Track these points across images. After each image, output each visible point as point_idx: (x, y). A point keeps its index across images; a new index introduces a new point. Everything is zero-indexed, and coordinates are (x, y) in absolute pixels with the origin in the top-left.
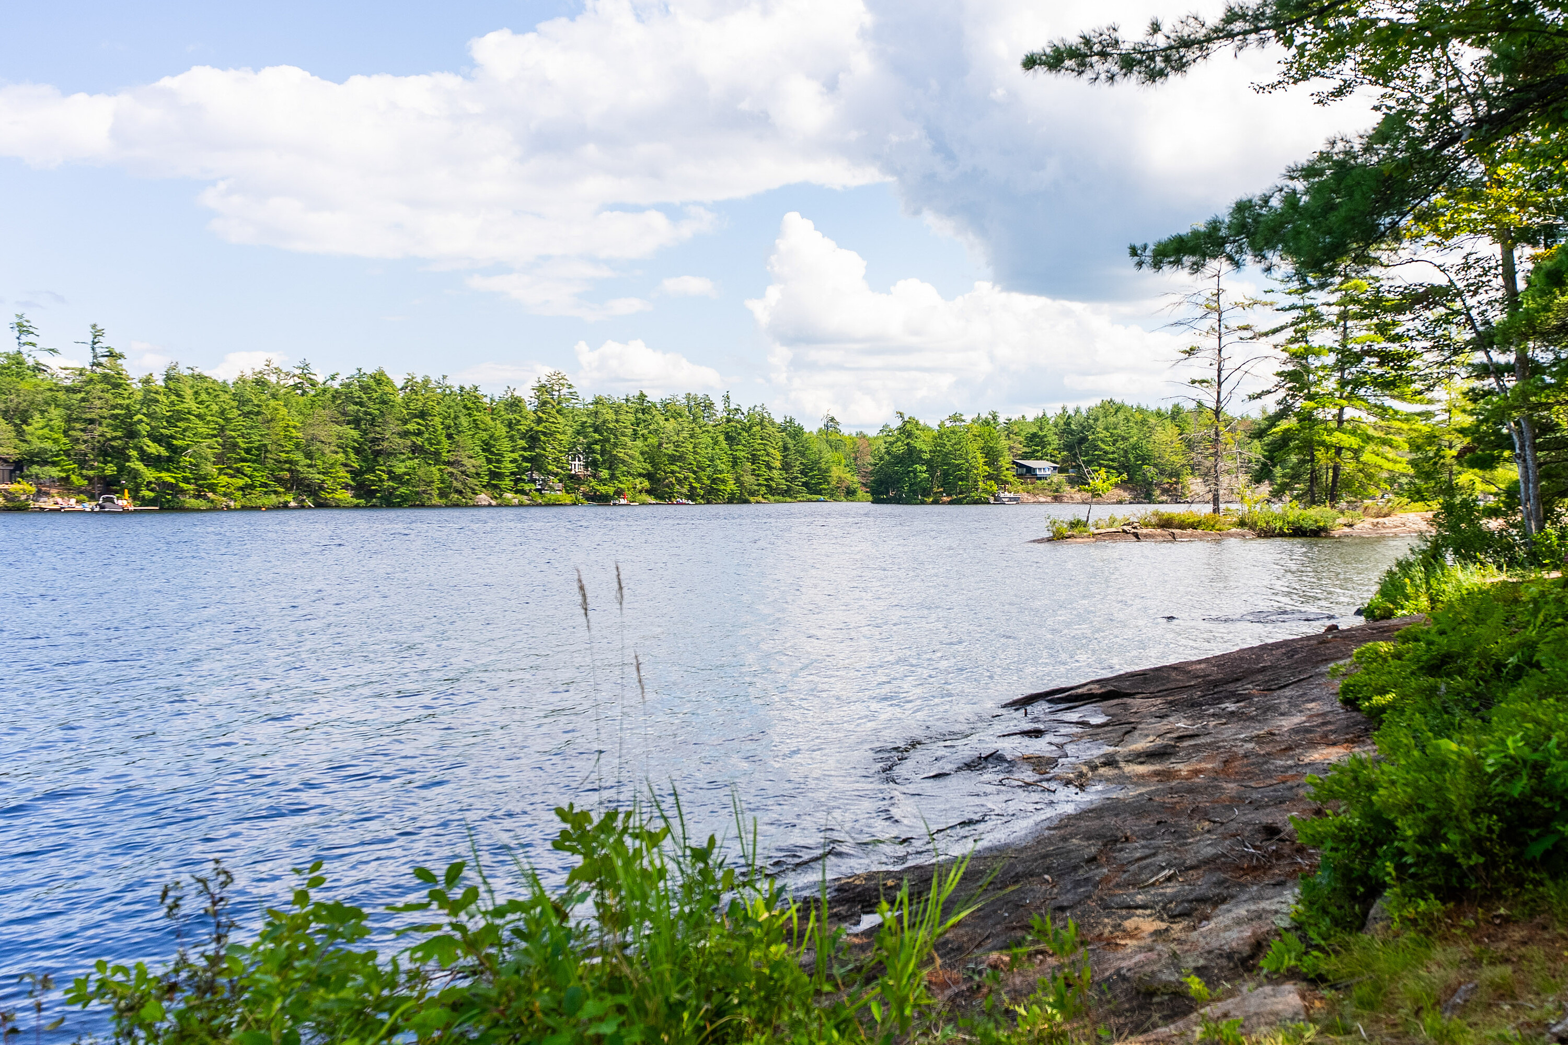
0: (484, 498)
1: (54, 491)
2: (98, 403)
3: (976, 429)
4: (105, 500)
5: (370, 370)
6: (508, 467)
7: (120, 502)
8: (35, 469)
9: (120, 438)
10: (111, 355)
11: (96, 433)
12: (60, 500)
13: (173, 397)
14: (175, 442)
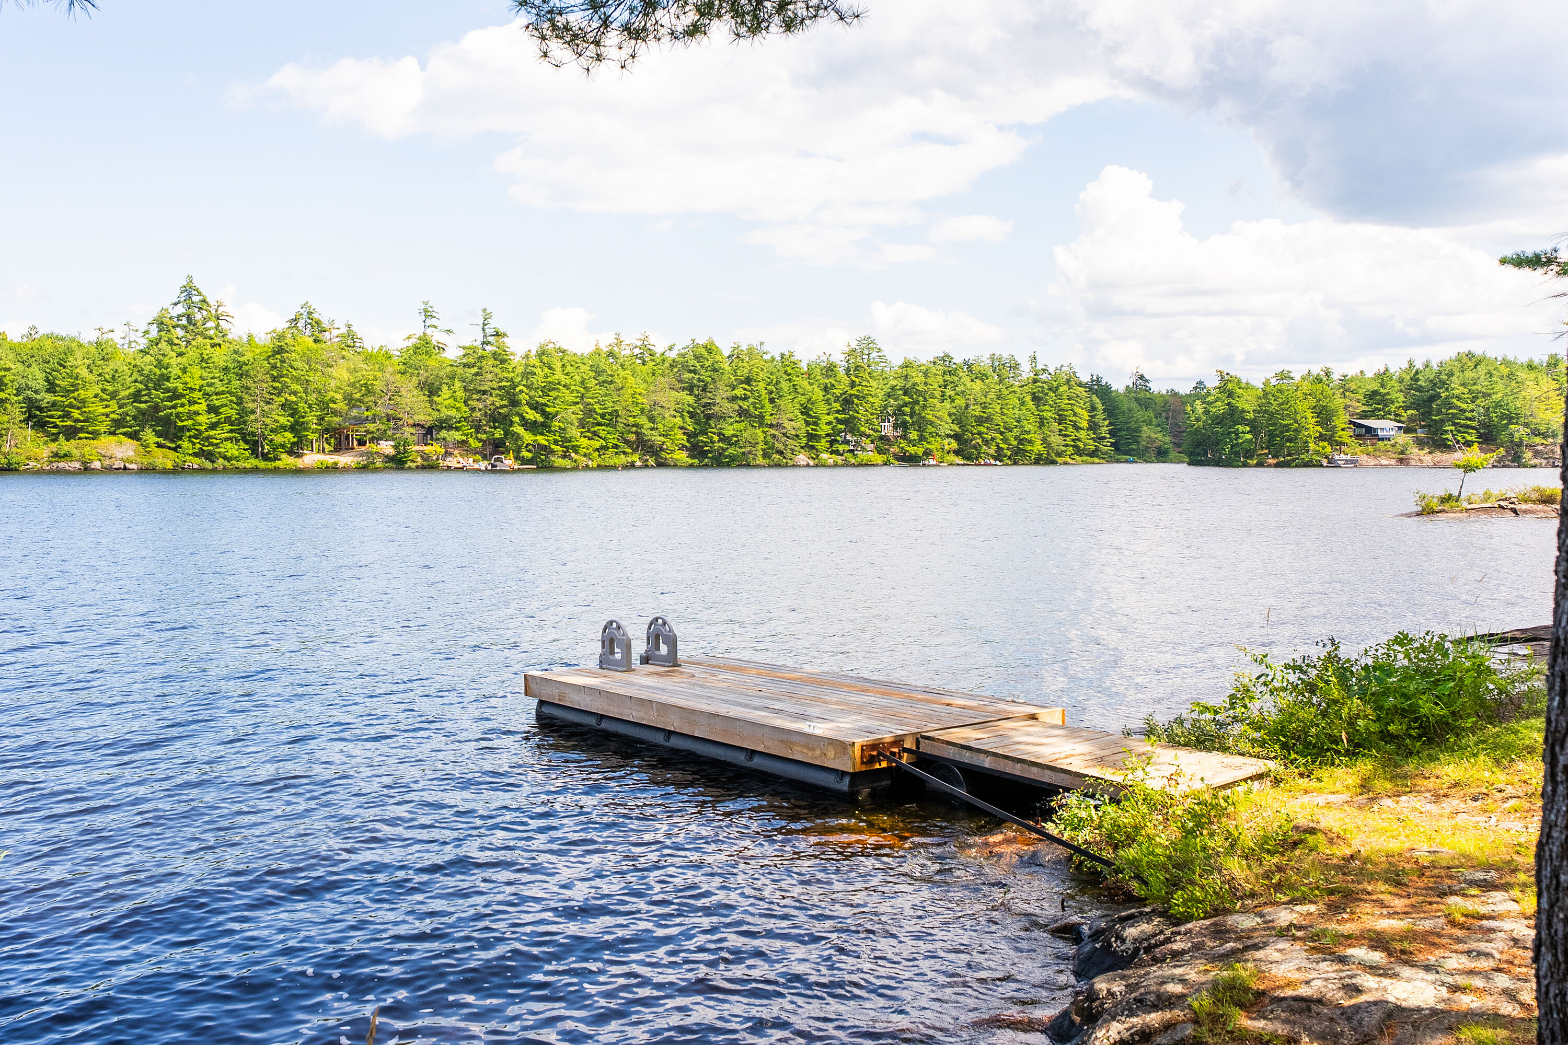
0: (802, 458)
1: (456, 452)
2: (489, 376)
3: (1306, 387)
4: (496, 460)
5: (702, 341)
6: (824, 429)
7: (507, 462)
8: (443, 434)
9: (505, 406)
10: (497, 334)
11: (489, 402)
12: (461, 460)
13: (546, 370)
14: (548, 409)
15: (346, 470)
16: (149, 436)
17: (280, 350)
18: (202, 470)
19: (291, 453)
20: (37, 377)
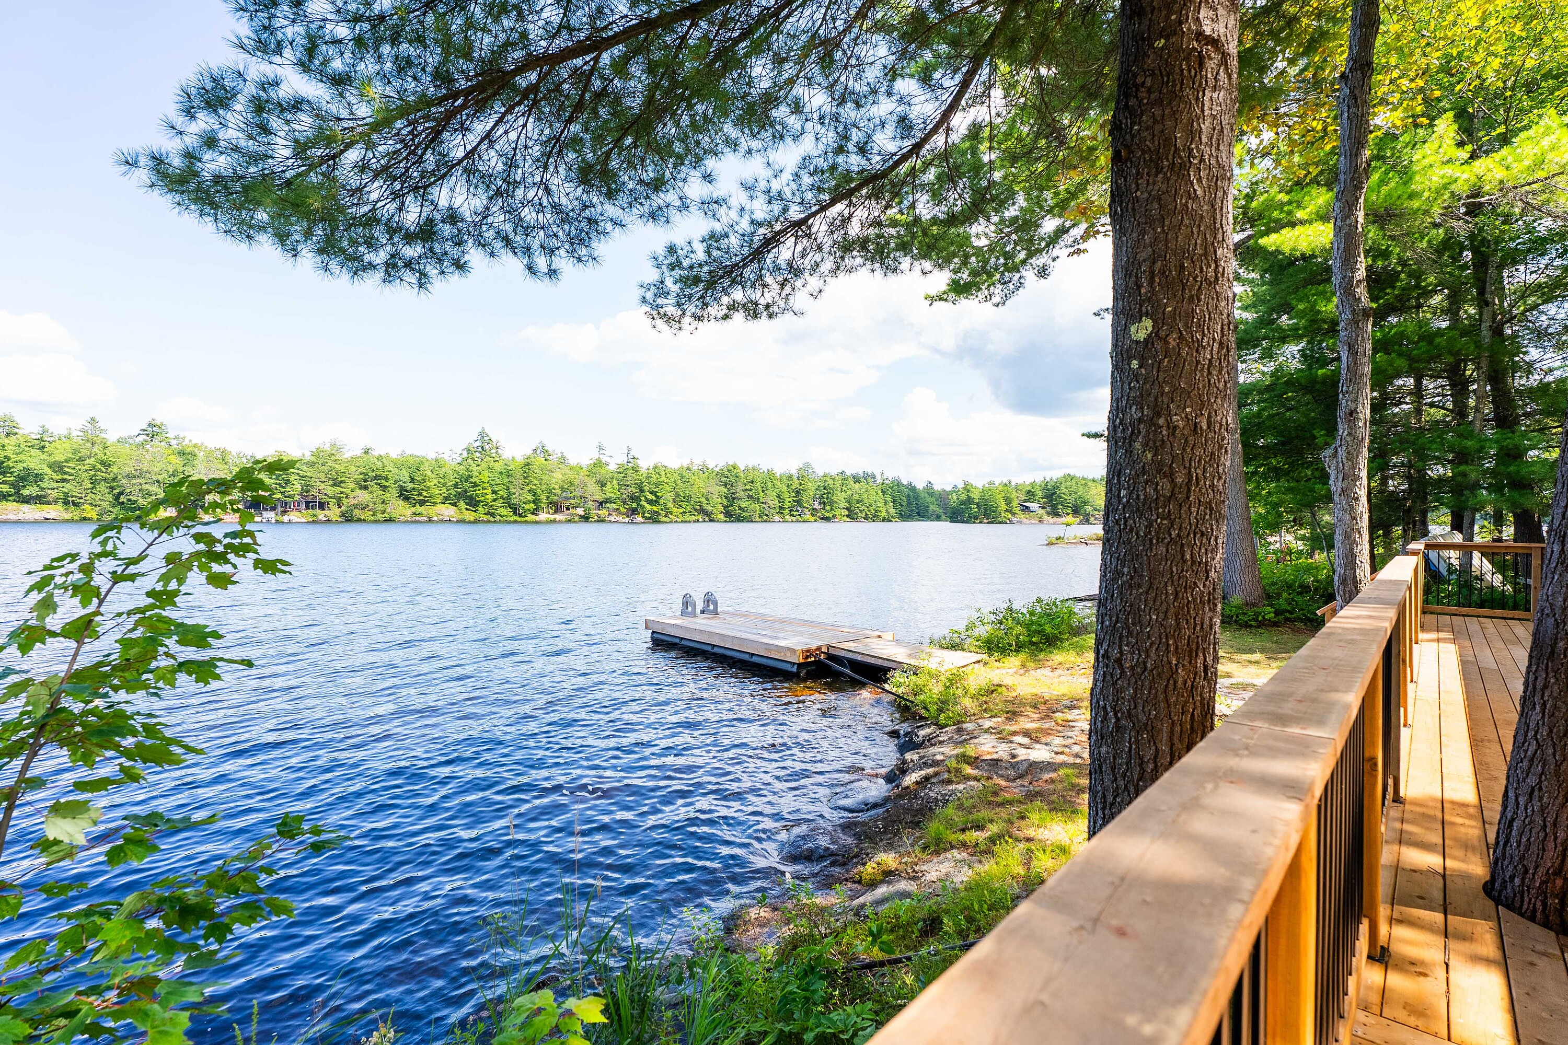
0: (777, 518)
1: (614, 514)
2: (630, 478)
3: (1001, 488)
4: (633, 518)
5: (731, 463)
6: (787, 505)
7: (638, 519)
8: (608, 505)
9: (638, 492)
10: (634, 458)
11: (630, 490)
12: (616, 518)
13: (658, 475)
14: (658, 494)
15: (560, 522)
16: (462, 505)
17: (528, 464)
18: (489, 522)
19: (533, 513)
20: (405, 476)
